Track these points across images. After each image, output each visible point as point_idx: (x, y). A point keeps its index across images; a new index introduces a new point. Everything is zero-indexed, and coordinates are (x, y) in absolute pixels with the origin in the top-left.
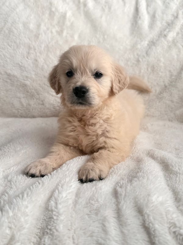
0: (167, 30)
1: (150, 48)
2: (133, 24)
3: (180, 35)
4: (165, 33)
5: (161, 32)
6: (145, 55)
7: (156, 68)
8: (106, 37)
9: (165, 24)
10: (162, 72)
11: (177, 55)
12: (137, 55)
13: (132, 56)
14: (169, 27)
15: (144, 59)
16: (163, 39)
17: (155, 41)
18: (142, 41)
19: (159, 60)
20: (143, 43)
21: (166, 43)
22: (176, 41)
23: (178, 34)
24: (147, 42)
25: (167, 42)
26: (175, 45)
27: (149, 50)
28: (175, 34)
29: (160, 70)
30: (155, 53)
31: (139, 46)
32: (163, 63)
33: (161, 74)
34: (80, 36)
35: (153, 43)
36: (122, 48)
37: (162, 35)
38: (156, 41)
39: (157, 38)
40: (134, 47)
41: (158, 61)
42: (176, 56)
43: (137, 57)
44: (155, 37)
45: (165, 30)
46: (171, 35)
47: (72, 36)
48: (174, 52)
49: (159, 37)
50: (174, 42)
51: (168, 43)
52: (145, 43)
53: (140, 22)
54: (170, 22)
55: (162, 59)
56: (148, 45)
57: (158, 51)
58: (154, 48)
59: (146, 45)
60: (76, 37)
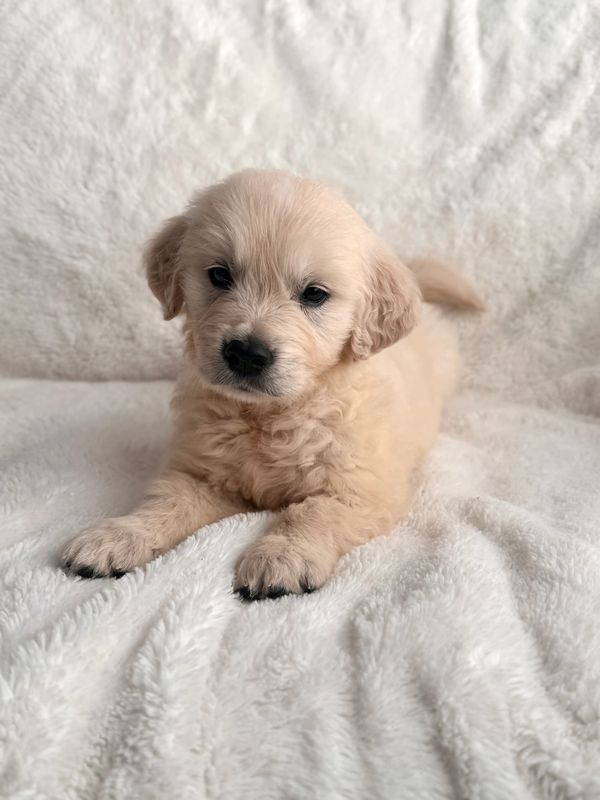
0: (544, 113)
1: (485, 169)
2: (432, 90)
3: (584, 132)
4: (537, 121)
5: (524, 118)
6: (470, 192)
7: (504, 234)
8: (344, 127)
9: (538, 94)
10: (522, 249)
11: (573, 194)
12: (444, 189)
13: (427, 193)
14: (548, 104)
15: (466, 205)
16: (528, 141)
17: (502, 146)
18: (460, 145)
19: (514, 210)
20: (463, 152)
21: (537, 153)
22: (569, 149)
23: (577, 126)
24: (475, 151)
25: (543, 150)
26: (568, 162)
27: (484, 176)
28: (568, 128)
29: (516, 240)
30: (500, 186)
31: (450, 163)
32: (527, 219)
33: (517, 252)
34: (259, 122)
35: (495, 154)
36: (394, 164)
37: (527, 127)
38: (507, 146)
39: (511, 137)
40: (433, 163)
41: (509, 210)
42: (568, 199)
43: (442, 195)
44: (504, 134)
45: (535, 113)
46: (557, 130)
47: (235, 123)
48: (563, 185)
49: (516, 135)
50: (565, 154)
51: (545, 156)
52: (472, 152)
53: (456, 83)
54: (553, 87)
55: (523, 207)
56: (480, 158)
57: (513, 180)
58: (498, 168)
59: (473, 159)
60: (247, 124)
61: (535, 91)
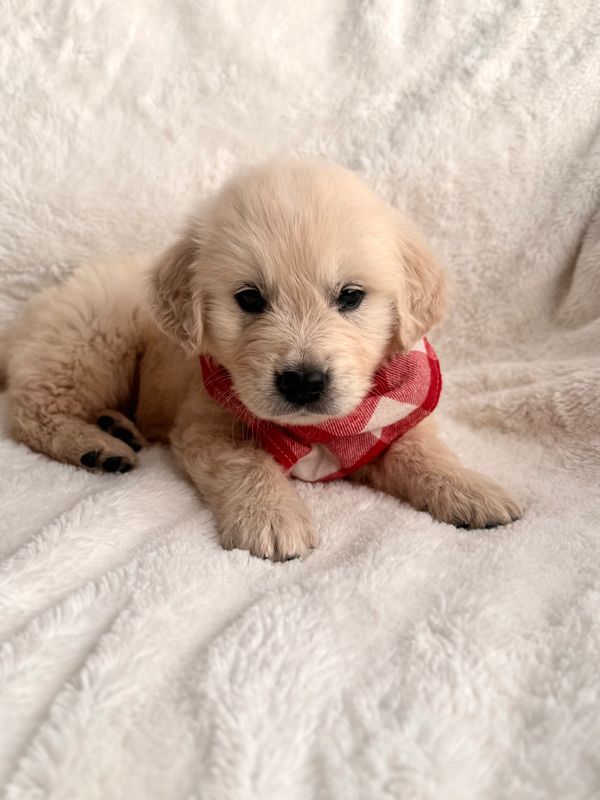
0: (477, 52)
1: (405, 118)
2: (343, 25)
3: (526, 74)
4: (469, 61)
5: (452, 57)
6: (386, 145)
7: (428, 201)
8: (233, 69)
9: (470, 29)
10: (449, 218)
11: (511, 149)
12: (355, 142)
13: (334, 147)
14: (482, 41)
15: (380, 161)
16: (457, 85)
17: (425, 90)
18: (374, 91)
19: (438, 168)
20: (378, 100)
21: (468, 99)
22: (507, 95)
23: (517, 67)
24: (393, 97)
25: (475, 95)
26: (506, 110)
27: (403, 127)
28: (507, 69)
29: (442, 207)
30: (421, 138)
31: (362, 112)
32: (456, 182)
33: (443, 223)
34: (128, 64)
35: (416, 101)
36: (294, 114)
37: (455, 69)
38: (433, 92)
39: (437, 80)
40: (342, 113)
41: (434, 169)
42: (505, 155)
43: (351, 149)
44: (428, 77)
45: (467, 51)
46: (492, 72)
47: (98, 63)
48: (499, 138)
49: (443, 78)
50: (502, 99)
51: (477, 103)
52: (388, 100)
53: (370, 17)
54: (489, 20)
55: (452, 166)
56: (398, 106)
57: (437, 131)
58: (419, 117)
59: (391, 107)
60: (113, 66)
61: (466, 25)
